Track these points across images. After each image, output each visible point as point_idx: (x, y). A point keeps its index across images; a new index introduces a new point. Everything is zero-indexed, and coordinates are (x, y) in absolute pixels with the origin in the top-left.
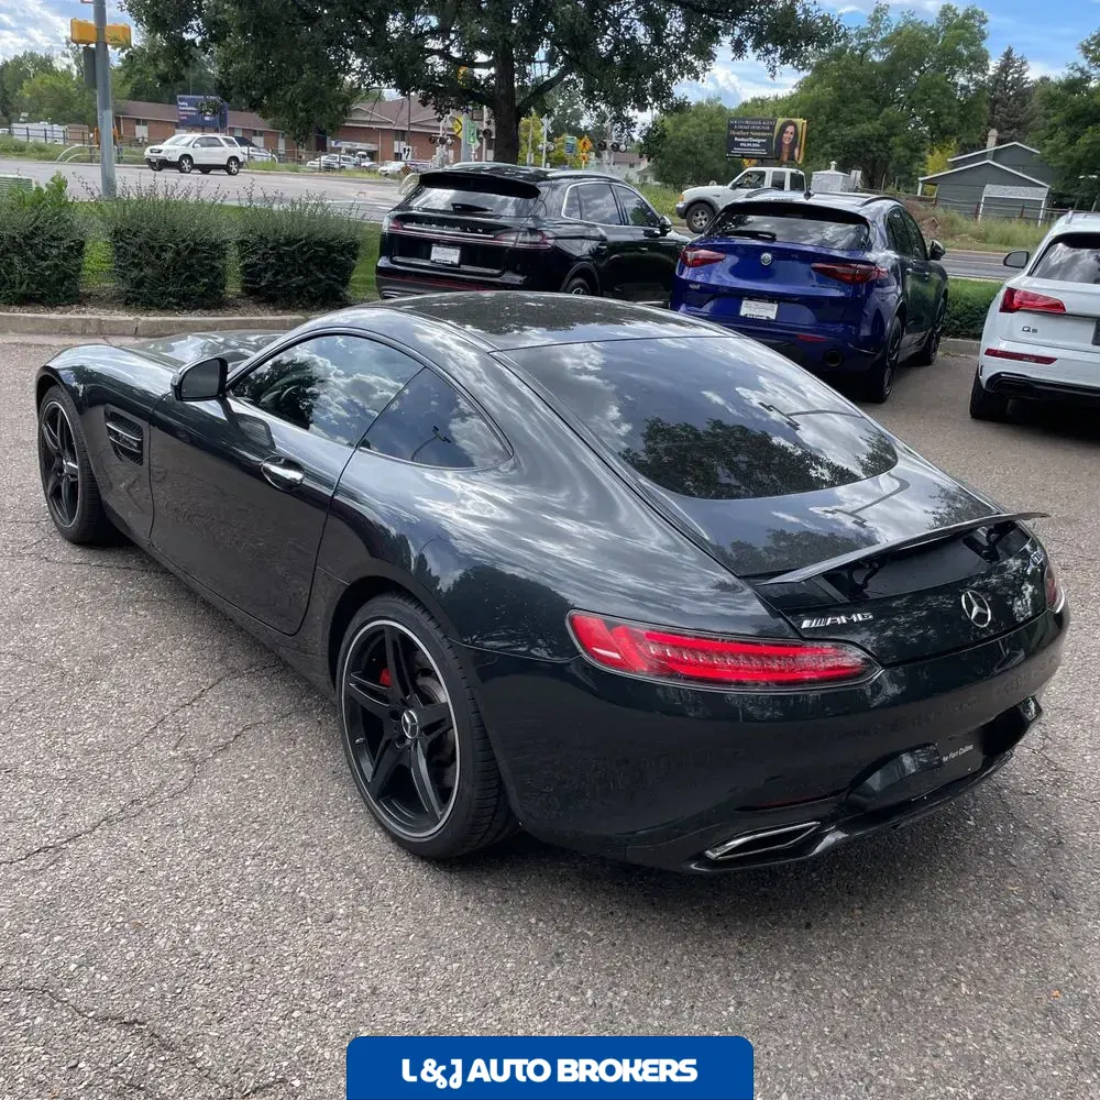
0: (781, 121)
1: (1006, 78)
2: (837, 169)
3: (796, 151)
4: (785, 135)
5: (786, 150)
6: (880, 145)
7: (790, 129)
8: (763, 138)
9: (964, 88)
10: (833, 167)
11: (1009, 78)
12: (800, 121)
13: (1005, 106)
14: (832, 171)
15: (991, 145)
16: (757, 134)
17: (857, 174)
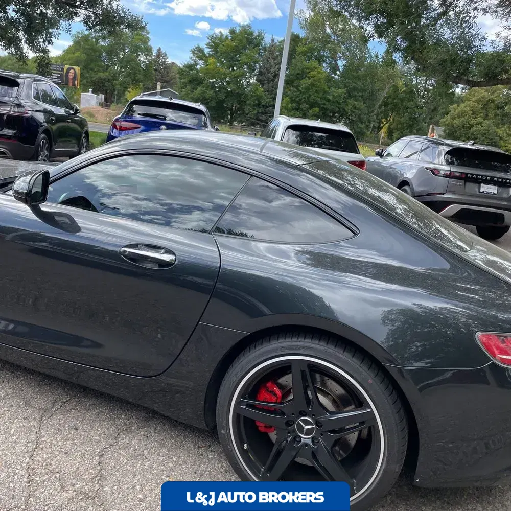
0: (67, 67)
1: (159, 60)
2: (93, 92)
3: (76, 82)
4: (69, 74)
5: (71, 81)
6: (110, 84)
7: (72, 71)
8: (58, 74)
9: (143, 62)
10: (90, 92)
11: (161, 61)
12: (76, 68)
13: (160, 73)
14: (90, 93)
15: (159, 89)
16: (56, 72)
17: (102, 96)
